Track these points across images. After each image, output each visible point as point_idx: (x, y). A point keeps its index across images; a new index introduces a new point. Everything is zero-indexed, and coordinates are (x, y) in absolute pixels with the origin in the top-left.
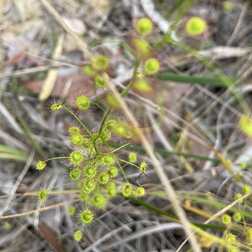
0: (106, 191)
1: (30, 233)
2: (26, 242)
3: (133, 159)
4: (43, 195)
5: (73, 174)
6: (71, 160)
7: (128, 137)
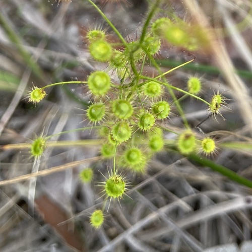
0: (147, 142)
1: (21, 211)
2: (15, 227)
3: (195, 89)
4: (38, 147)
5: (93, 111)
6: (90, 86)
7: (191, 48)
